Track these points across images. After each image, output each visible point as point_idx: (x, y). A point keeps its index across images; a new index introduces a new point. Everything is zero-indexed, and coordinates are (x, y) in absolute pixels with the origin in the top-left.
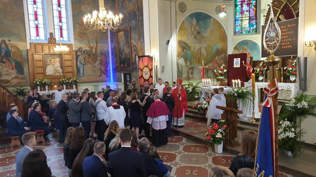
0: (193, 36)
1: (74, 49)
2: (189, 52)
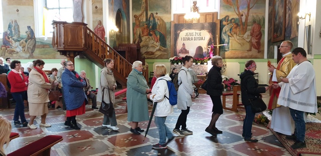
1: (219, 18)
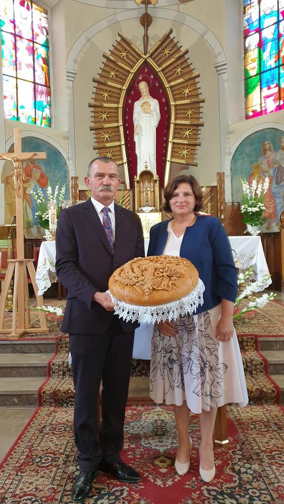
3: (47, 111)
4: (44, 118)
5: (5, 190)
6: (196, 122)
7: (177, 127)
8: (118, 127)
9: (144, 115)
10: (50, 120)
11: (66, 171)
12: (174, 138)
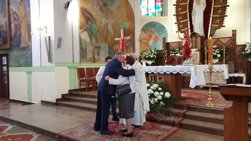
0: (99, 7)
2: (94, 26)
3: (161, 9)
4: (159, 12)
5: (140, 44)
6: (224, 5)
7: (215, 9)
8: (186, 13)
9: (197, 6)
10: (162, 13)
11: (166, 34)
12: (213, 14)
